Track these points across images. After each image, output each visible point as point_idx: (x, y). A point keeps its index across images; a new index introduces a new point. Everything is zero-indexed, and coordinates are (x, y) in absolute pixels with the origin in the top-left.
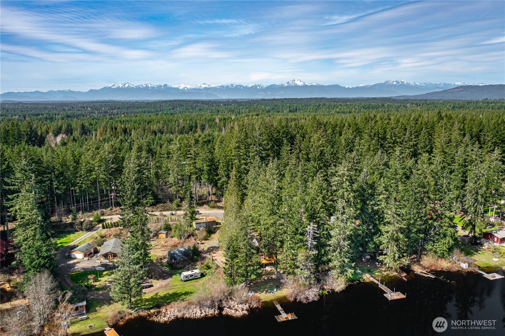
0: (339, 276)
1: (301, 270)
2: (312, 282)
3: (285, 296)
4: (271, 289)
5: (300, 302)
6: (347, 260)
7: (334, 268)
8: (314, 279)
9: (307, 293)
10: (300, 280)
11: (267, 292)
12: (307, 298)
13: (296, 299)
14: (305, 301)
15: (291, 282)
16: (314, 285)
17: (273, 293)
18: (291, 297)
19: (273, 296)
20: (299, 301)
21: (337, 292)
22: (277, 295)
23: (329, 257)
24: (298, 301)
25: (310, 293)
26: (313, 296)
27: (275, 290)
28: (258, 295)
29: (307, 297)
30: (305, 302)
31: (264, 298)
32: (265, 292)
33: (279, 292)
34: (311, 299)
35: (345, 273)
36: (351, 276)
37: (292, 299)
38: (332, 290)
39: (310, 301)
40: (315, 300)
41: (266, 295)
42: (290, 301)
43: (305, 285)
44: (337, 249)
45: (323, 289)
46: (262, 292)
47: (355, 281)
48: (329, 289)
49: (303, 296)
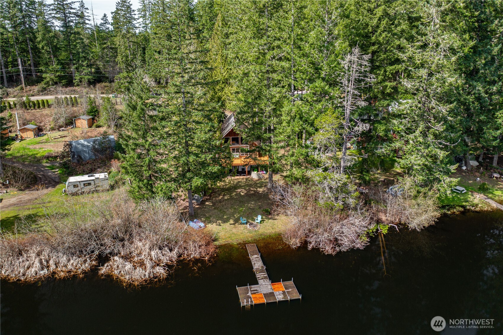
0: (419, 192)
1: (326, 169)
2: (351, 202)
3: (280, 235)
4: (250, 215)
5: (316, 250)
6: (442, 154)
7: (408, 170)
8: (357, 194)
9: (336, 228)
10: (321, 195)
11: (237, 221)
12: (336, 242)
13: (305, 243)
14: (328, 249)
15: (297, 200)
16: (355, 209)
17: (251, 224)
18: (295, 236)
19: (250, 232)
20: (313, 249)
21: (414, 230)
22: (261, 231)
23: (397, 145)
24: (310, 247)
25: (345, 230)
26: (353, 237)
27: (259, 218)
28: (213, 228)
29: (336, 240)
30: (330, 252)
31: (228, 235)
32: (232, 221)
33: (269, 223)
34: (346, 244)
35: (436, 186)
36: (449, 192)
37: (295, 243)
38: (400, 224)
39: (344, 249)
40: (358, 246)
41: (234, 231)
42: (289, 247)
43: (332, 209)
44: (417, 127)
45: (379, 222)
46: (225, 221)
47: (453, 207)
48: (393, 223)
49: (326, 235)
